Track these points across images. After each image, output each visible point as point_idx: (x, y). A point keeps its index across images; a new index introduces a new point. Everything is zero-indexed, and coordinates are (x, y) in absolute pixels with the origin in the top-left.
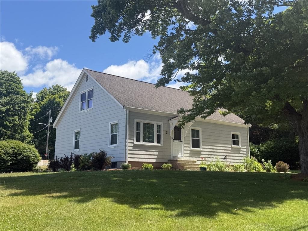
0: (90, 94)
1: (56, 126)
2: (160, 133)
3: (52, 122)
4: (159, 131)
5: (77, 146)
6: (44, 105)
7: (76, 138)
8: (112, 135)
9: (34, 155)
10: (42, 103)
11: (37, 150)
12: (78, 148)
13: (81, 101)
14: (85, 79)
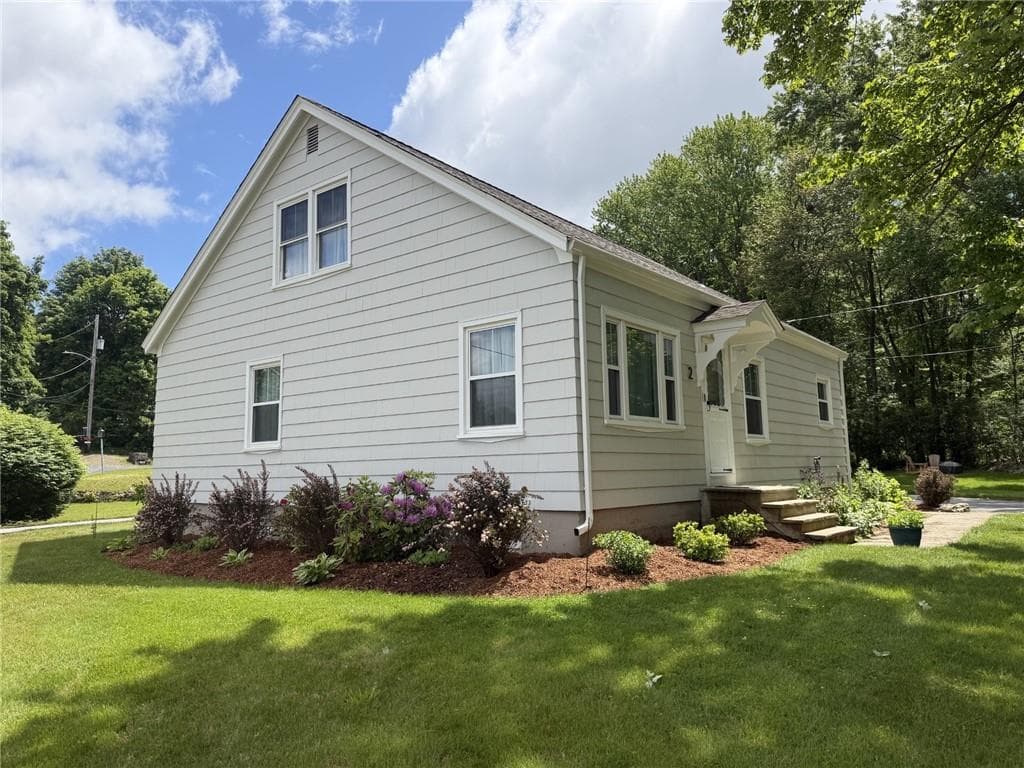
0: (333, 202)
1: (156, 345)
2: (671, 375)
3: (102, 348)
4: (669, 370)
5: (265, 424)
6: (77, 302)
7: (258, 397)
8: (473, 383)
9: (59, 459)
10: (71, 298)
11: (72, 439)
12: (274, 437)
13: (284, 238)
14: (304, 143)
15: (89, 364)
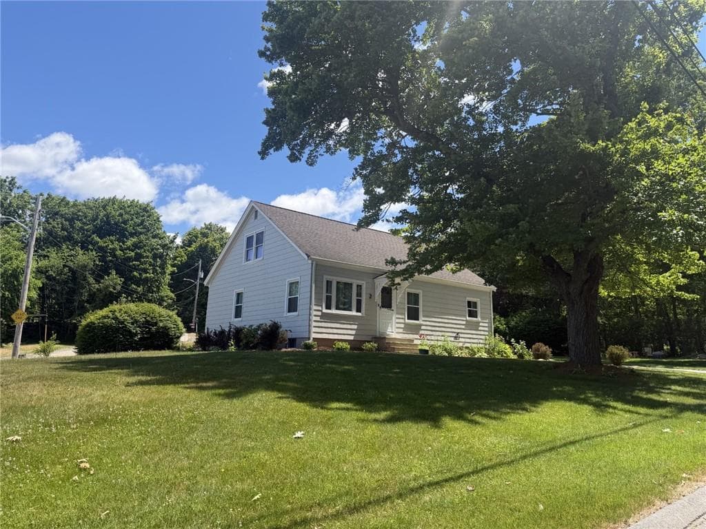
0: (260, 237)
1: (208, 283)
2: (361, 297)
3: (202, 277)
4: (359, 294)
5: (238, 313)
6: (191, 252)
7: (238, 302)
8: (290, 299)
9: (175, 326)
10: (189, 249)
11: (180, 319)
12: (240, 317)
13: (247, 248)
14: (253, 216)
15: (195, 286)
